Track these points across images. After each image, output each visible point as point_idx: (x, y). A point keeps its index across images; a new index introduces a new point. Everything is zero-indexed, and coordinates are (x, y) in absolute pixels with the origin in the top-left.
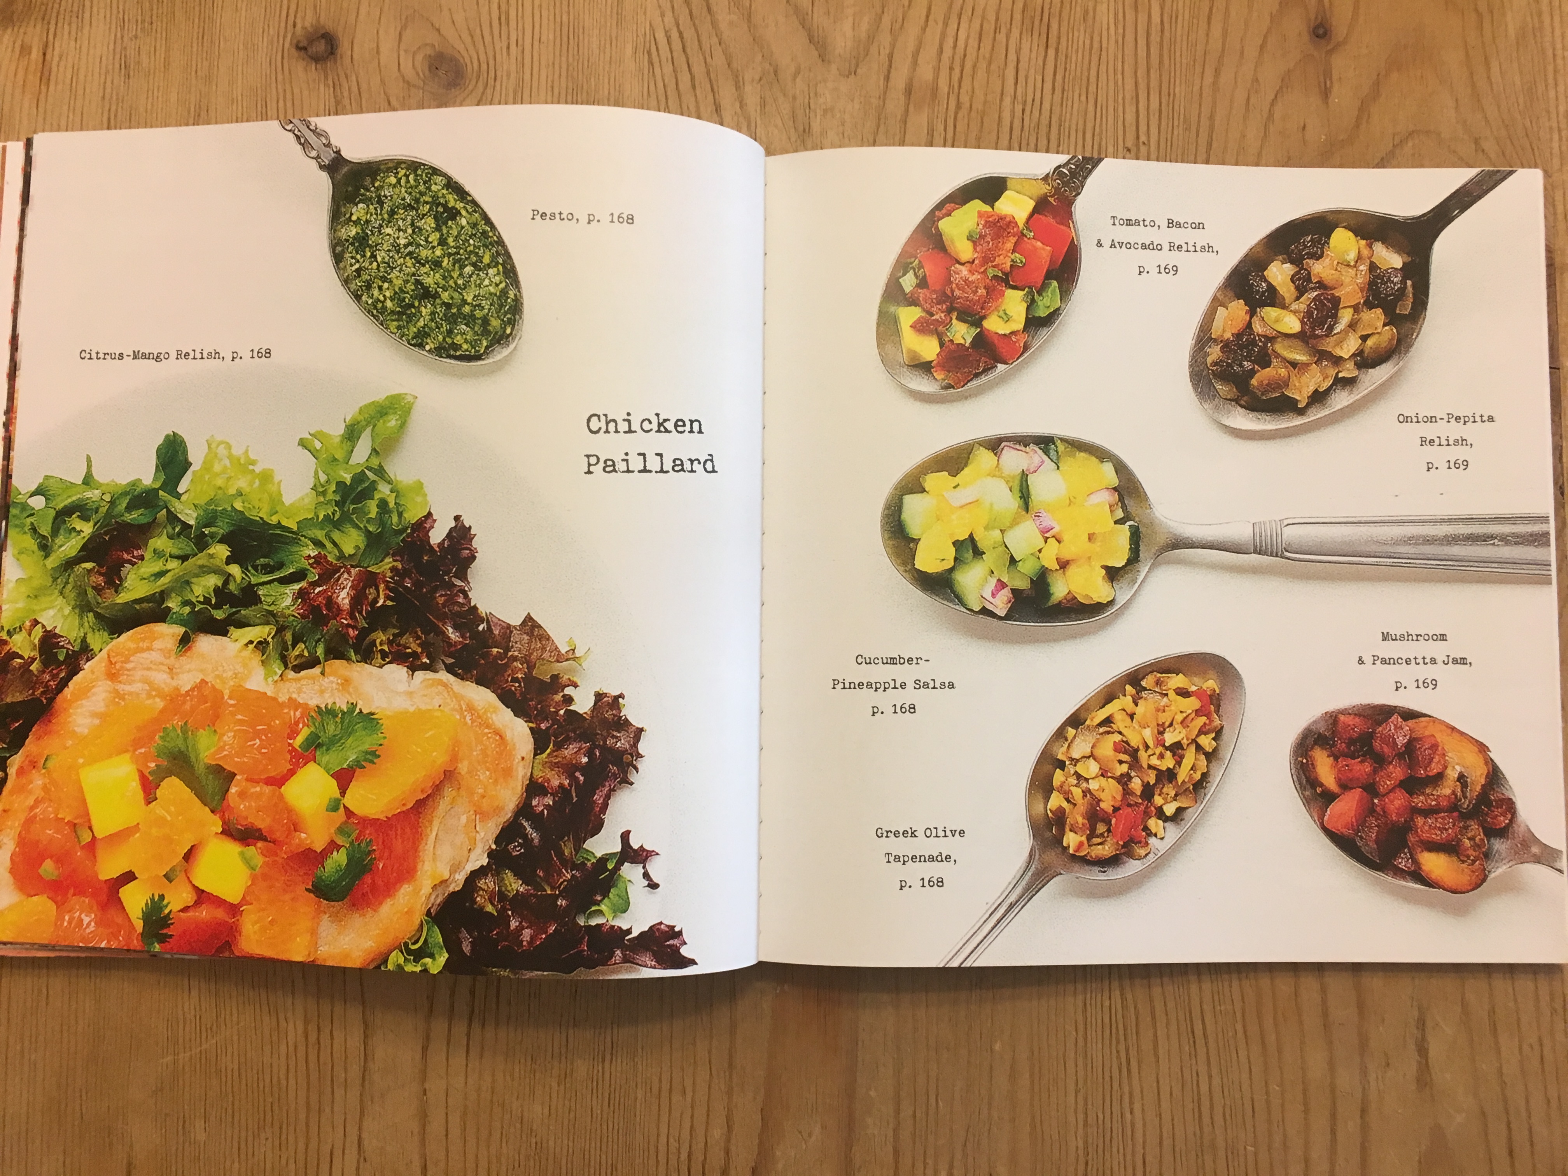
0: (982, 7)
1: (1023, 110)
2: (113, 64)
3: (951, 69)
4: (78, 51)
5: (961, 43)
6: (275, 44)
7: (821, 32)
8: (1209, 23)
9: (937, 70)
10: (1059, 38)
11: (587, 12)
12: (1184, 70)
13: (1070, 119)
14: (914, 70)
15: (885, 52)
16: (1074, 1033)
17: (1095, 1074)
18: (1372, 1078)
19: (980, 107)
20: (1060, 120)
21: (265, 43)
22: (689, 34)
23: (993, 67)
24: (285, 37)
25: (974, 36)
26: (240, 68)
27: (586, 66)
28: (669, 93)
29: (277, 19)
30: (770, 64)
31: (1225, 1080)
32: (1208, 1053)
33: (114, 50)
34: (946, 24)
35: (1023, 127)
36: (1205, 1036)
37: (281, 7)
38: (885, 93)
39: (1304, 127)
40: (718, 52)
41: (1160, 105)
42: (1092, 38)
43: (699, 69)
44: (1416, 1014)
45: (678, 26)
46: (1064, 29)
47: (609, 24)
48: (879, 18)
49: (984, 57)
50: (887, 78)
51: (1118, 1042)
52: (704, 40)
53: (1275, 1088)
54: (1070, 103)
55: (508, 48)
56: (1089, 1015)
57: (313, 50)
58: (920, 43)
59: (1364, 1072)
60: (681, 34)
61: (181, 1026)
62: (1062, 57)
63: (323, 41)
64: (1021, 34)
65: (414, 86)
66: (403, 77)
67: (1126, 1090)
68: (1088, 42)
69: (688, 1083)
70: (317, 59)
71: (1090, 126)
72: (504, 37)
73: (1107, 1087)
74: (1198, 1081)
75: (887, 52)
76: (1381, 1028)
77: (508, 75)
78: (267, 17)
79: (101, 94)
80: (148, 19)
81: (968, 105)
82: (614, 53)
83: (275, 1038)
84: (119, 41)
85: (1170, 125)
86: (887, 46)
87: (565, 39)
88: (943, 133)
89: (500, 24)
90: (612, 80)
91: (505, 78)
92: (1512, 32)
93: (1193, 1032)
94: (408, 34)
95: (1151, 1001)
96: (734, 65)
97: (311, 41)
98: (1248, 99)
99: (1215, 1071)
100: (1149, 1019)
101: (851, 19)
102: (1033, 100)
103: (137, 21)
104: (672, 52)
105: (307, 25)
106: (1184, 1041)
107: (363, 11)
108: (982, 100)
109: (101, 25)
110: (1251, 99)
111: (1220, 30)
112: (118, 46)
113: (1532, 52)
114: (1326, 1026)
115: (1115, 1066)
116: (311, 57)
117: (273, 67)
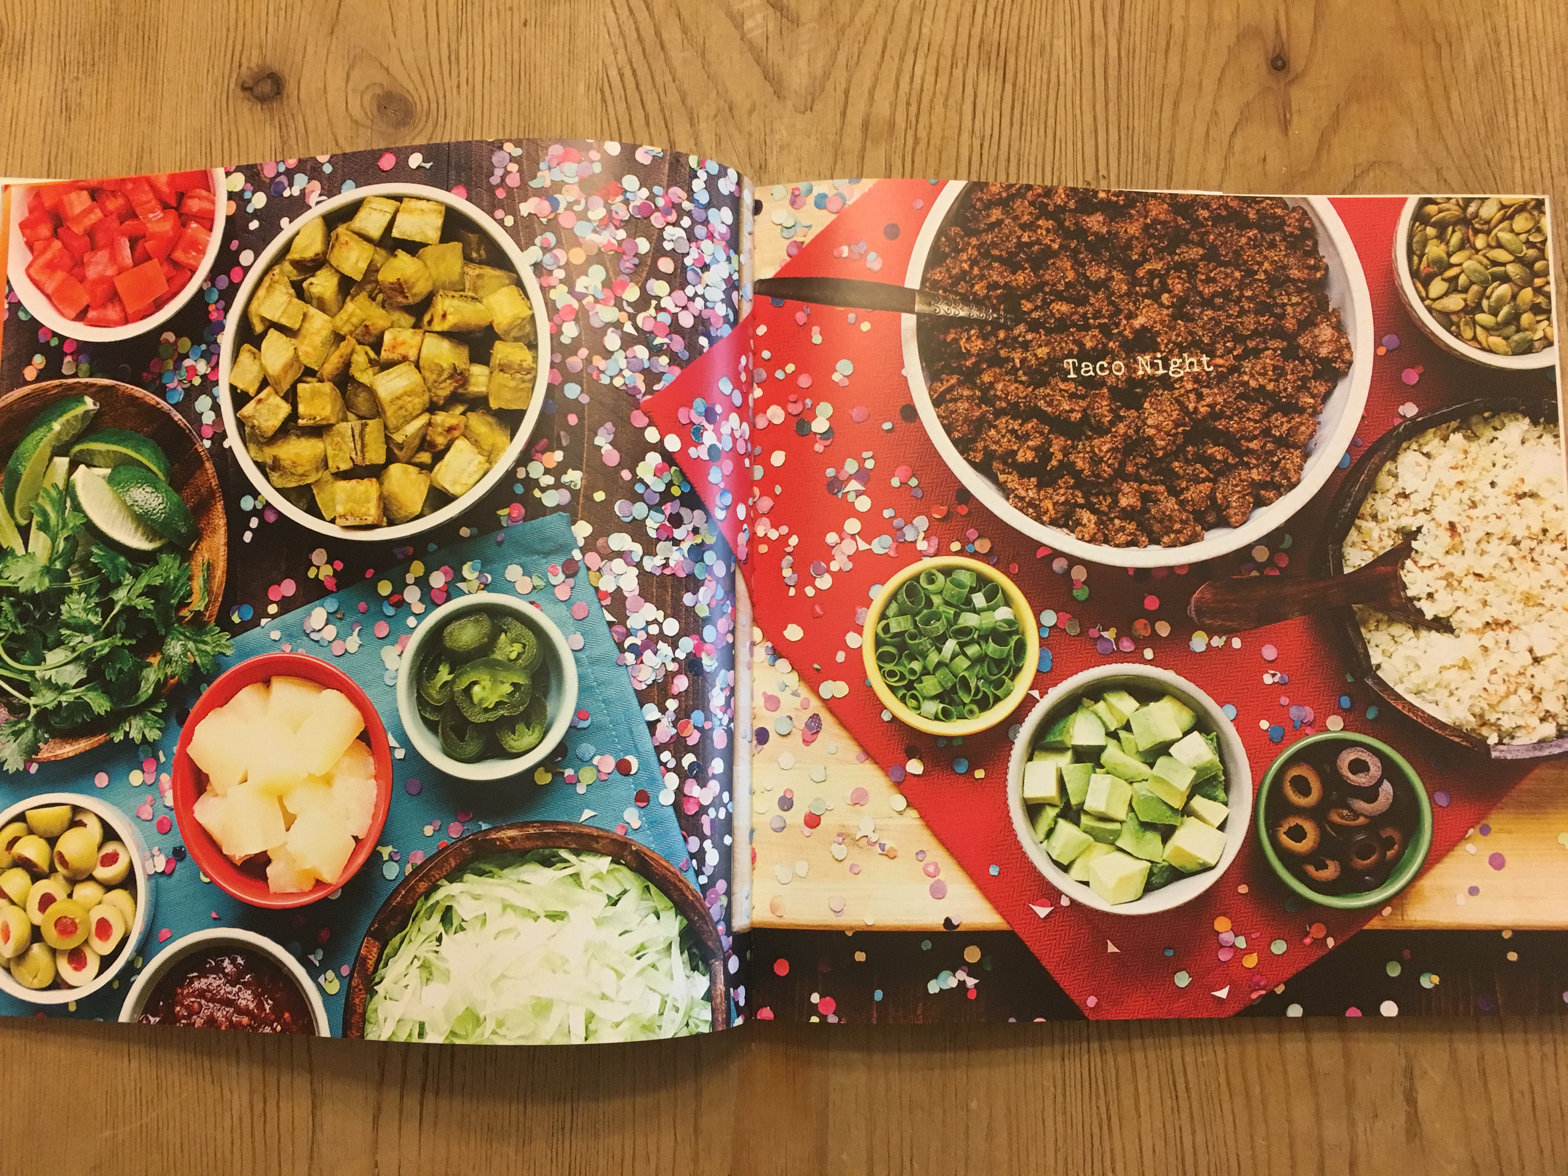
0: (939, 42)
1: (982, 145)
2: (54, 106)
3: (908, 104)
4: (18, 94)
5: (917, 81)
6: (220, 86)
7: (776, 68)
8: (1166, 58)
9: (894, 106)
10: (1016, 73)
11: (538, 49)
12: (1142, 104)
13: (1029, 154)
14: (871, 106)
15: (841, 88)
16: (1052, 1089)
17: (1074, 1131)
18: (1360, 1130)
19: (938, 142)
20: (1019, 154)
21: (210, 84)
22: (642, 71)
23: (950, 102)
24: (230, 77)
25: (931, 72)
26: (184, 108)
27: (538, 104)
28: (623, 132)
29: (222, 59)
30: (725, 101)
31: (1209, 1134)
32: (1191, 1108)
33: (55, 92)
34: (902, 59)
35: (981, 161)
36: (1187, 1089)
37: (226, 46)
38: (842, 129)
39: (1265, 160)
40: (672, 88)
41: (1120, 138)
42: (1049, 72)
43: (652, 106)
44: (1403, 1062)
45: (631, 64)
46: (1021, 64)
47: (560, 63)
48: (834, 55)
49: (941, 93)
50: (844, 114)
51: (1098, 1098)
52: (657, 78)
53: (1260, 1142)
54: (1028, 138)
55: (458, 86)
56: (1067, 1070)
57: (258, 90)
58: (877, 79)
59: (1351, 1123)
60: (634, 71)
61: (121, 1101)
62: (1019, 92)
63: (269, 81)
64: (978, 68)
65: (363, 126)
66: (351, 116)
67: (1107, 1148)
68: (1045, 76)
69: (652, 1148)
70: (263, 99)
71: (1048, 160)
72: (454, 75)
73: (1088, 1145)
74: (1181, 1137)
75: (844, 86)
76: (1368, 1077)
77: (459, 114)
78: (212, 58)
79: (41, 137)
80: (89, 61)
81: (926, 140)
82: (566, 91)
83: (219, 1109)
84: (60, 82)
85: (1130, 157)
86: (843, 81)
87: (516, 77)
88: (901, 165)
89: (450, 63)
90: (565, 116)
91: (455, 117)
92: (1470, 62)
93: (1175, 1085)
94: (355, 74)
96: (689, 102)
97: (257, 82)
98: (1207, 133)
99: (1198, 1126)
100: (1130, 1072)
101: (806, 55)
102: (992, 135)
103: (79, 62)
104: (625, 90)
105: (253, 65)
106: (1166, 1095)
107: (310, 51)
108: (940, 135)
109: (42, 68)
110: (1211, 132)
111: (1178, 63)
112: (59, 88)
113: (1491, 81)
114: (1312, 1076)
115: (1096, 1123)
116: (257, 98)
117: (218, 108)
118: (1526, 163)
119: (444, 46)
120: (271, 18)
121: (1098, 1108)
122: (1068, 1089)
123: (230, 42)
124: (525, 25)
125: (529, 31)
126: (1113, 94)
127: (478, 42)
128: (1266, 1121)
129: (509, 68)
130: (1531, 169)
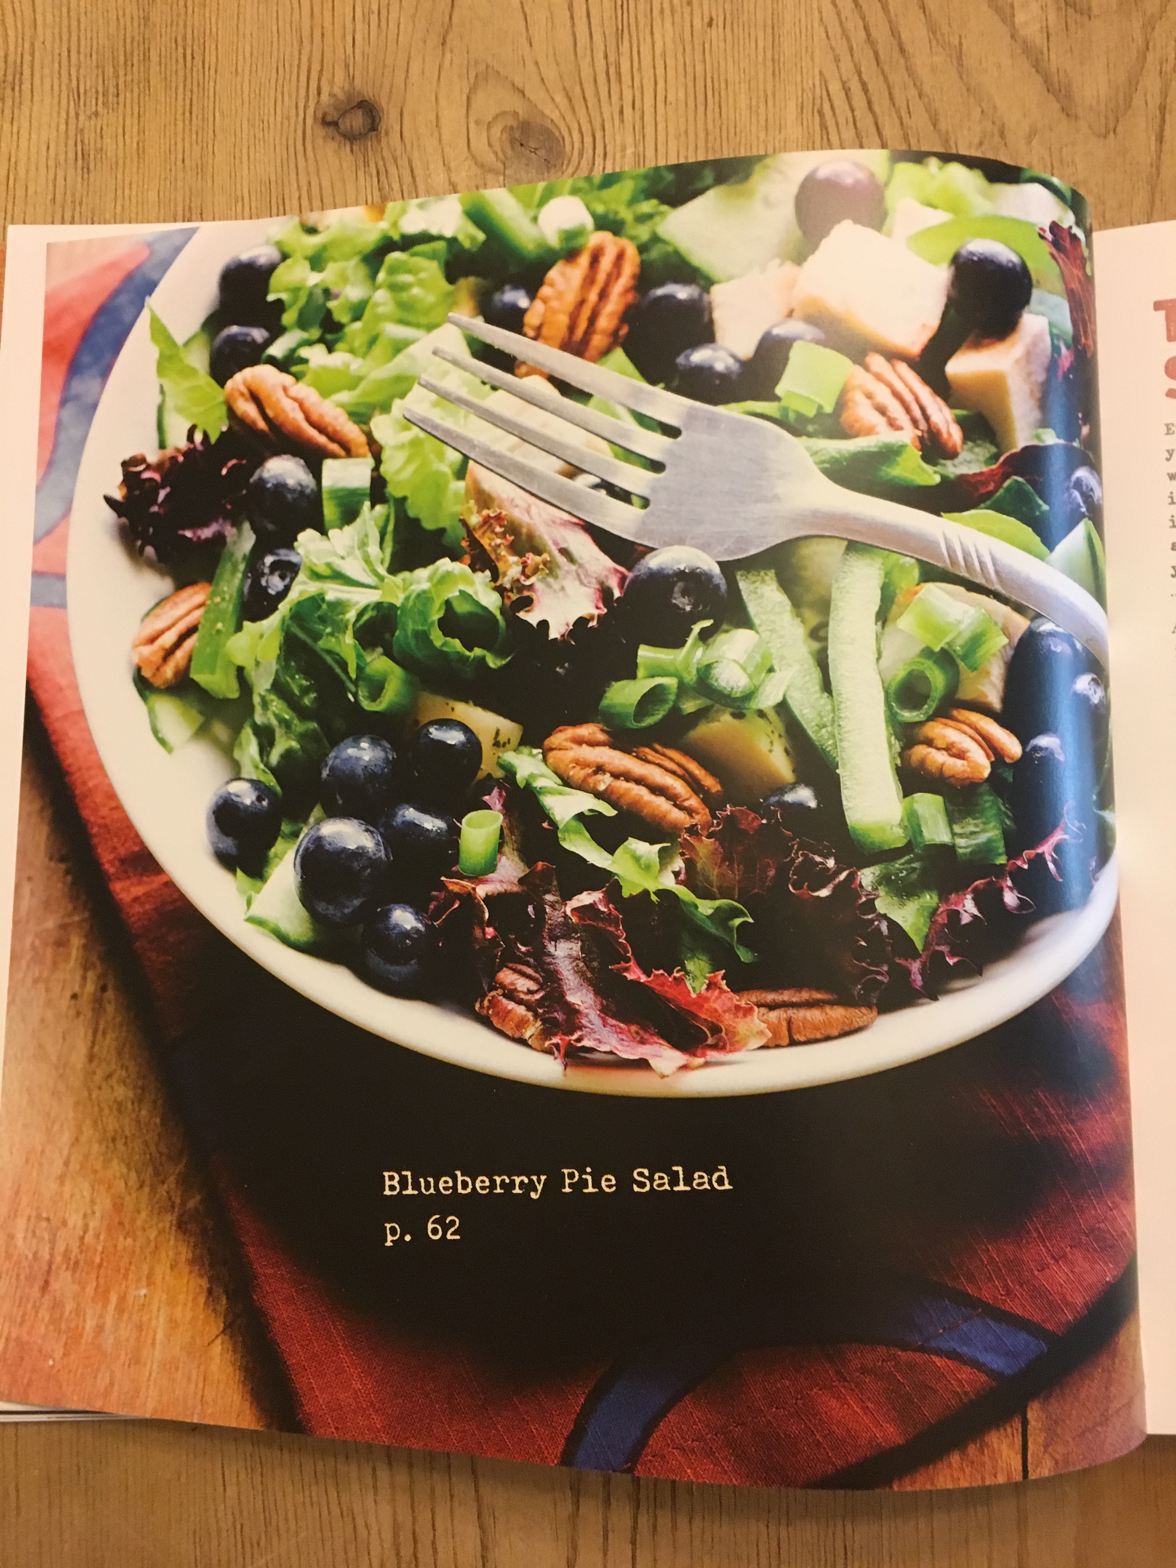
2: (66, 153)
4: (15, 137)
6: (293, 120)
11: (730, 59)
15: (1154, 102)
21: (279, 119)
22: (876, 85)
24: (306, 109)
26: (245, 151)
27: (732, 134)
29: (294, 84)
33: (67, 132)
37: (299, 66)
38: (1159, 158)
40: (918, 107)
45: (859, 74)
47: (761, 75)
52: (897, 93)
55: (621, 112)
57: (346, 124)
60: (864, 85)
63: (360, 113)
65: (491, 170)
66: (475, 159)
70: (351, 137)
72: (615, 97)
77: (624, 149)
78: (280, 82)
79: (50, 196)
80: (112, 90)
82: (770, 115)
84: (72, 121)
87: (700, 98)
89: (609, 81)
91: (618, 156)
94: (479, 100)
96: (943, 125)
97: (343, 113)
103: (97, 92)
104: (853, 111)
105: (337, 90)
107: (415, 67)
109: (47, 100)
112: (72, 127)
116: (345, 136)
117: (292, 150)
119: (599, 56)
120: (359, 26)
123: (304, 60)
124: (710, 25)
125: (715, 33)
127: (646, 50)
129: (690, 84)
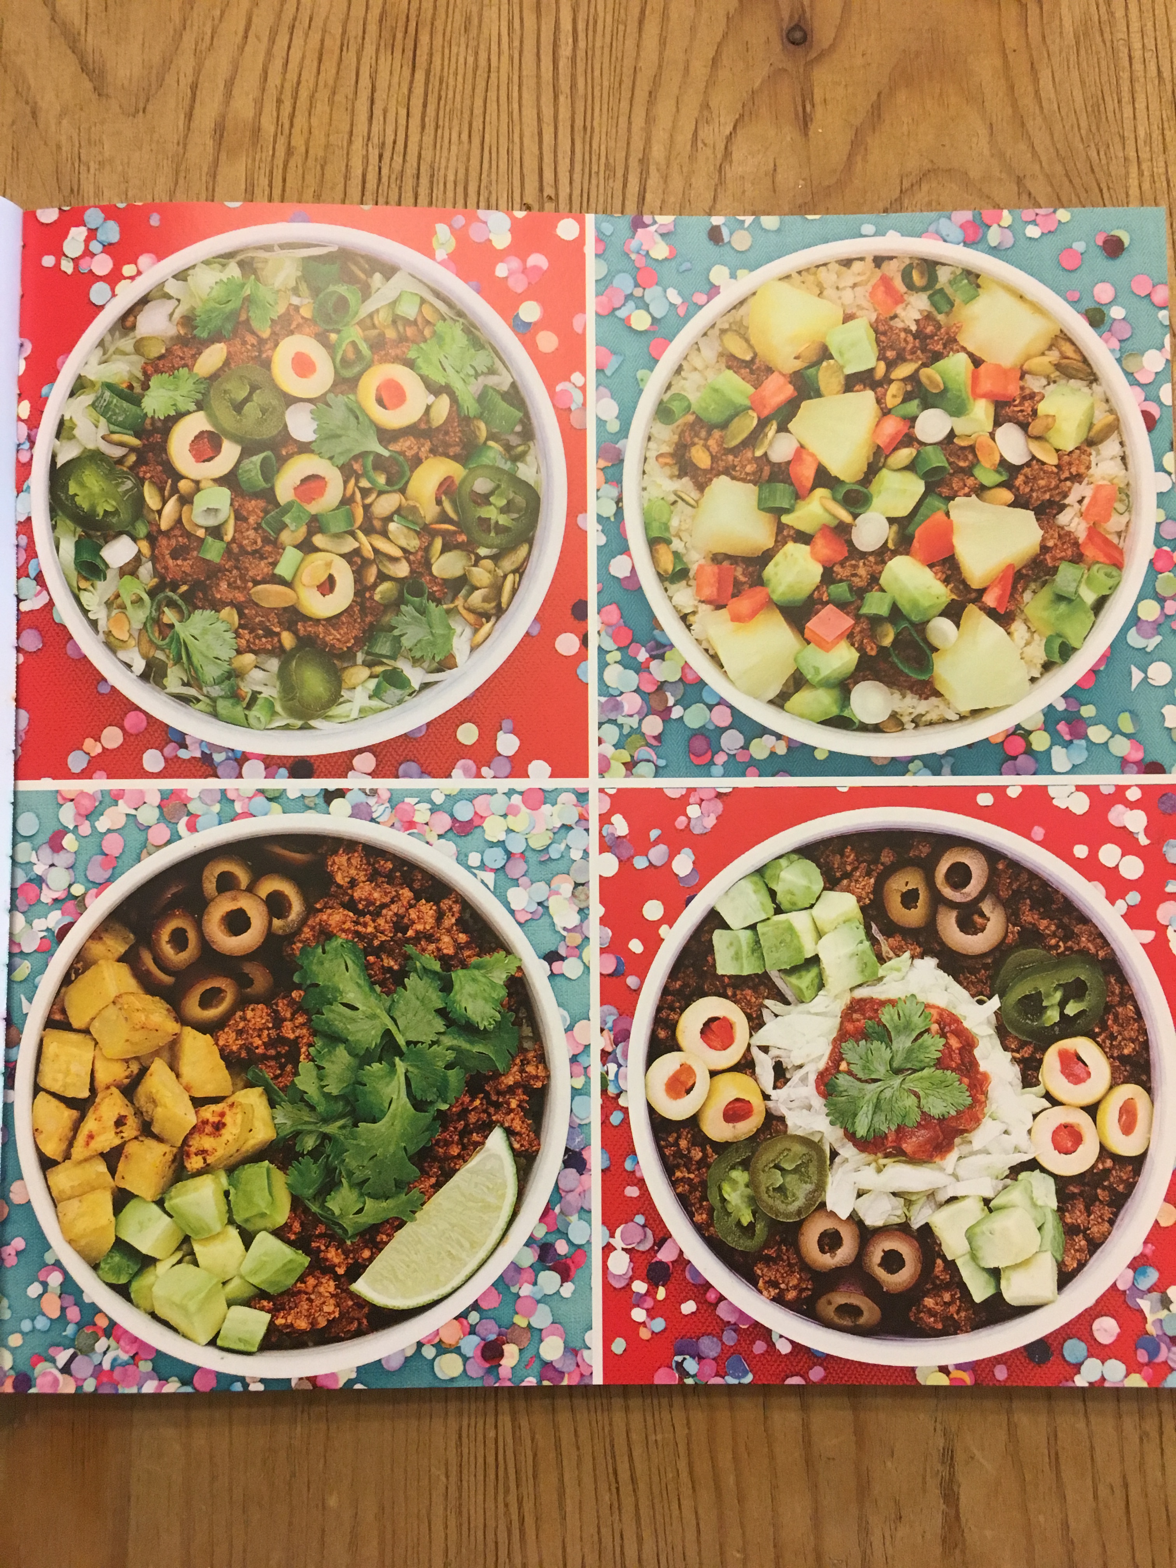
0: (323, 16)
1: (381, 156)
3: (279, 101)
5: (293, 65)
7: (97, 55)
8: (640, 32)
9: (259, 105)
10: (431, 55)
12: (605, 96)
14: (228, 104)
16: (443, 1478)
17: (472, 1538)
18: (876, 1539)
19: (321, 153)
20: (432, 167)
23: (337, 98)
25: (312, 56)
30: (27, 103)
31: (662, 1544)
32: (637, 1506)
34: (272, 41)
35: (380, 179)
36: (633, 1480)
39: (775, 170)
41: (573, 144)
42: (477, 53)
44: (941, 1442)
46: (438, 41)
48: (178, 36)
49: (326, 86)
50: (189, 116)
51: (507, 1491)
53: (733, 1553)
54: (446, 144)
56: (465, 1451)
59: (864, 1529)
62: (435, 82)
64: (377, 51)
67: (518, 1559)
68: (471, 60)
74: (622, 1547)
75: (190, 80)
76: (889, 1464)
81: (303, 149)
85: (587, 170)
86: (190, 71)
88: (267, 189)
93: (616, 1474)
95: (556, 1427)
98: (696, 131)
99: (647, 1534)
100: (552, 1455)
101: (139, 38)
102: (395, 142)
106: (603, 1486)
108: (323, 141)
110: (700, 132)
111: (657, 39)
113: (1098, 53)
114: (809, 1462)
115: (502, 1527)
118: (1145, 166)
121: (506, 1505)
122: (465, 1477)
126: (564, 84)
128: (742, 1525)
130: (1153, 176)
